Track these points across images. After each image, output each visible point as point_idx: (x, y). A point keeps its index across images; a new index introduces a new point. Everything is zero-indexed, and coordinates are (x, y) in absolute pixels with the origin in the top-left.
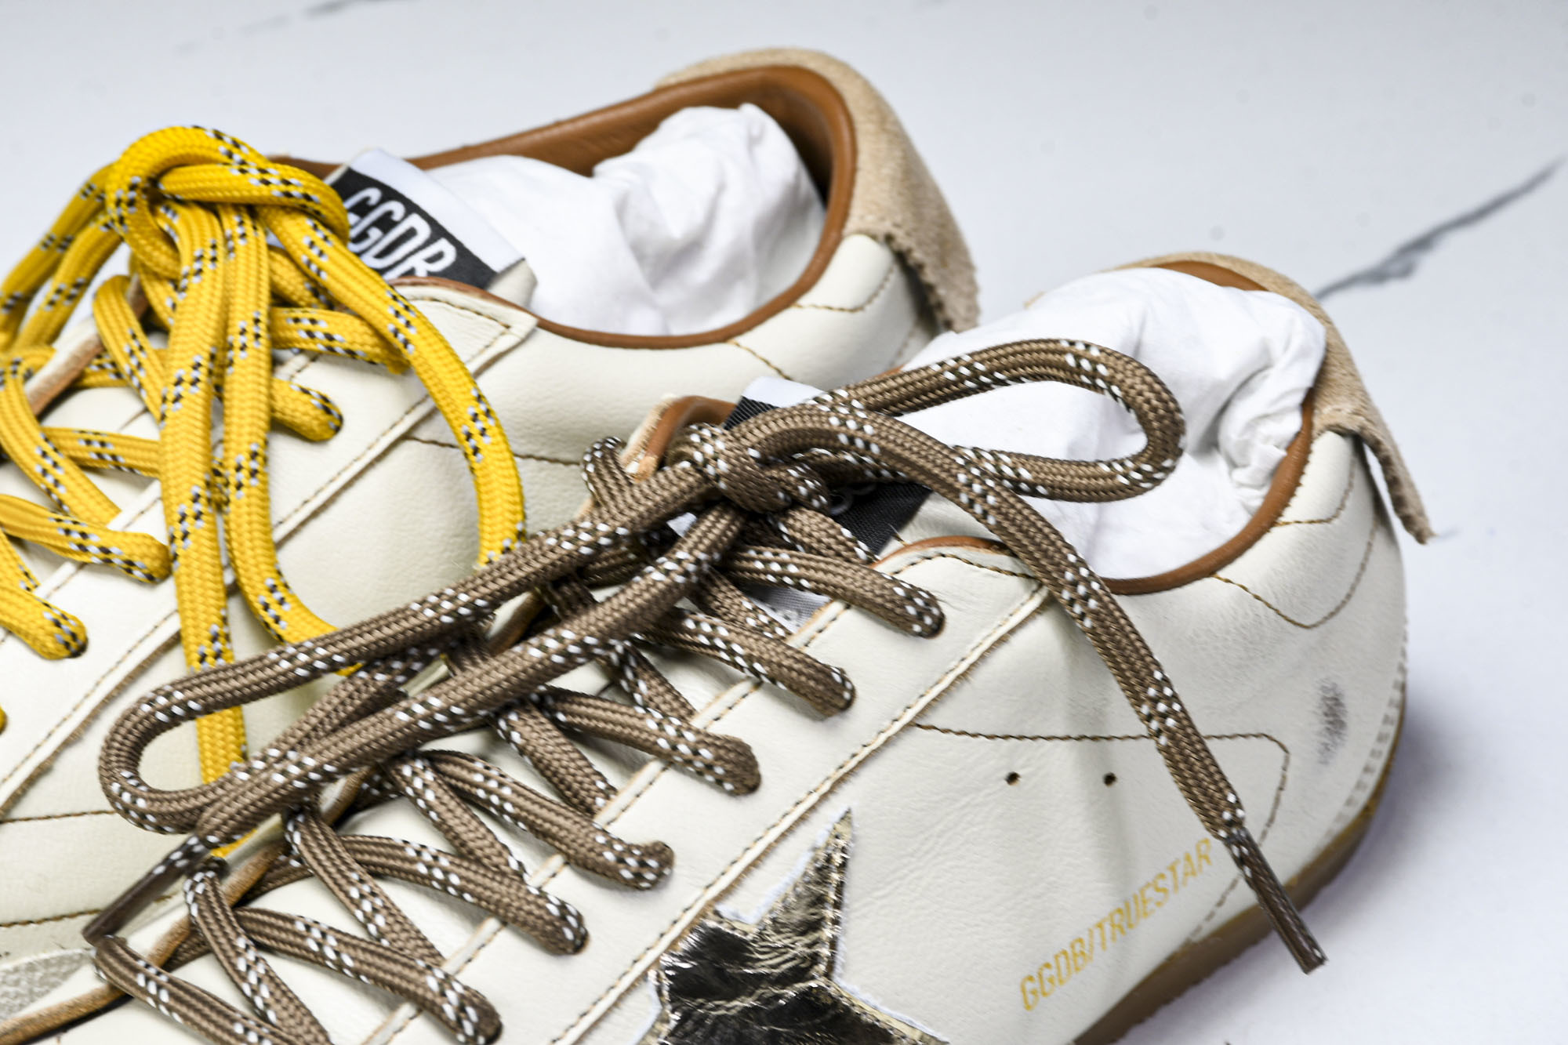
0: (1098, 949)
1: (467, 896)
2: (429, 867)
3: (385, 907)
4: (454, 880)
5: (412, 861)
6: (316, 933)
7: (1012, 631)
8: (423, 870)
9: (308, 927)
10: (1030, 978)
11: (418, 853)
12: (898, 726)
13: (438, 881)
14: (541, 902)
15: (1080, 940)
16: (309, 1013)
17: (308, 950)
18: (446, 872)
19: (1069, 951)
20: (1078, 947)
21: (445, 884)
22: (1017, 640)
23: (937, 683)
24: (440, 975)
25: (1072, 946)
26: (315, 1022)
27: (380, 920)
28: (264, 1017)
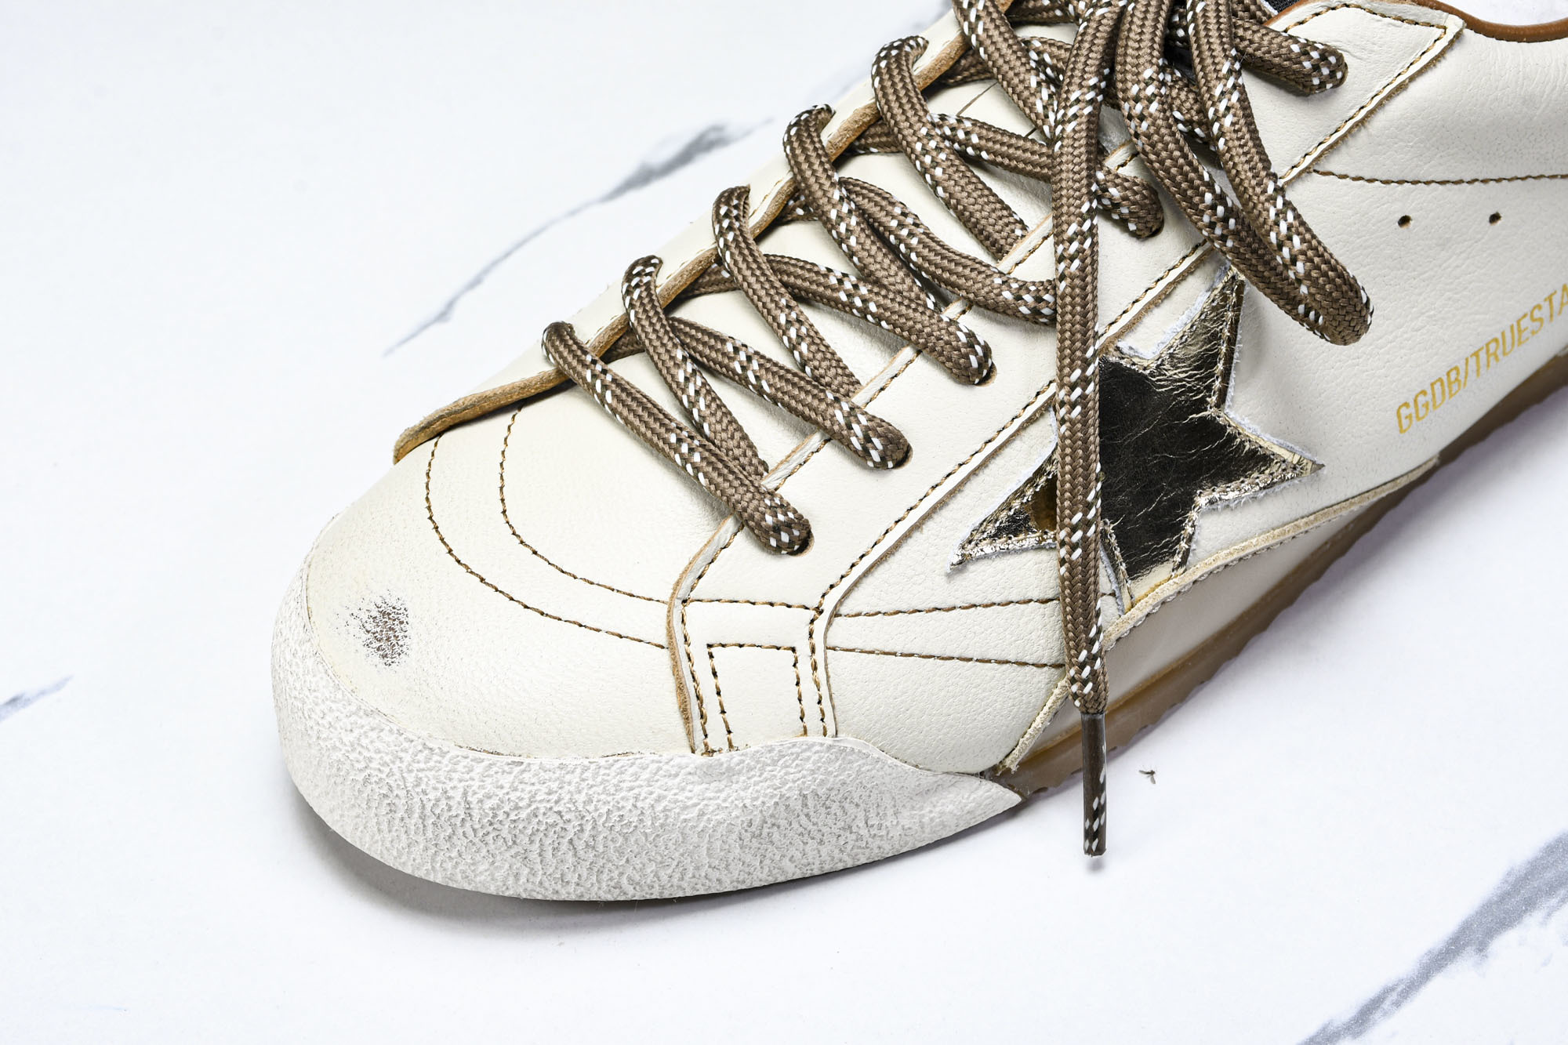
0: (1472, 375)
1: (883, 323)
2: (849, 296)
3: (808, 335)
4: (873, 307)
5: (834, 290)
6: (742, 356)
7: (1412, 79)
8: (843, 297)
9: (736, 350)
10: (1406, 405)
11: (840, 281)
12: (1296, 171)
13: (857, 309)
14: (952, 329)
15: (1456, 368)
16: (740, 429)
17: (734, 371)
18: (865, 301)
19: (1445, 378)
20: (1453, 375)
21: (864, 312)
22: (1415, 88)
23: (1336, 131)
24: (846, 407)
25: (1448, 374)
26: (745, 437)
27: (804, 347)
28: (699, 429)
